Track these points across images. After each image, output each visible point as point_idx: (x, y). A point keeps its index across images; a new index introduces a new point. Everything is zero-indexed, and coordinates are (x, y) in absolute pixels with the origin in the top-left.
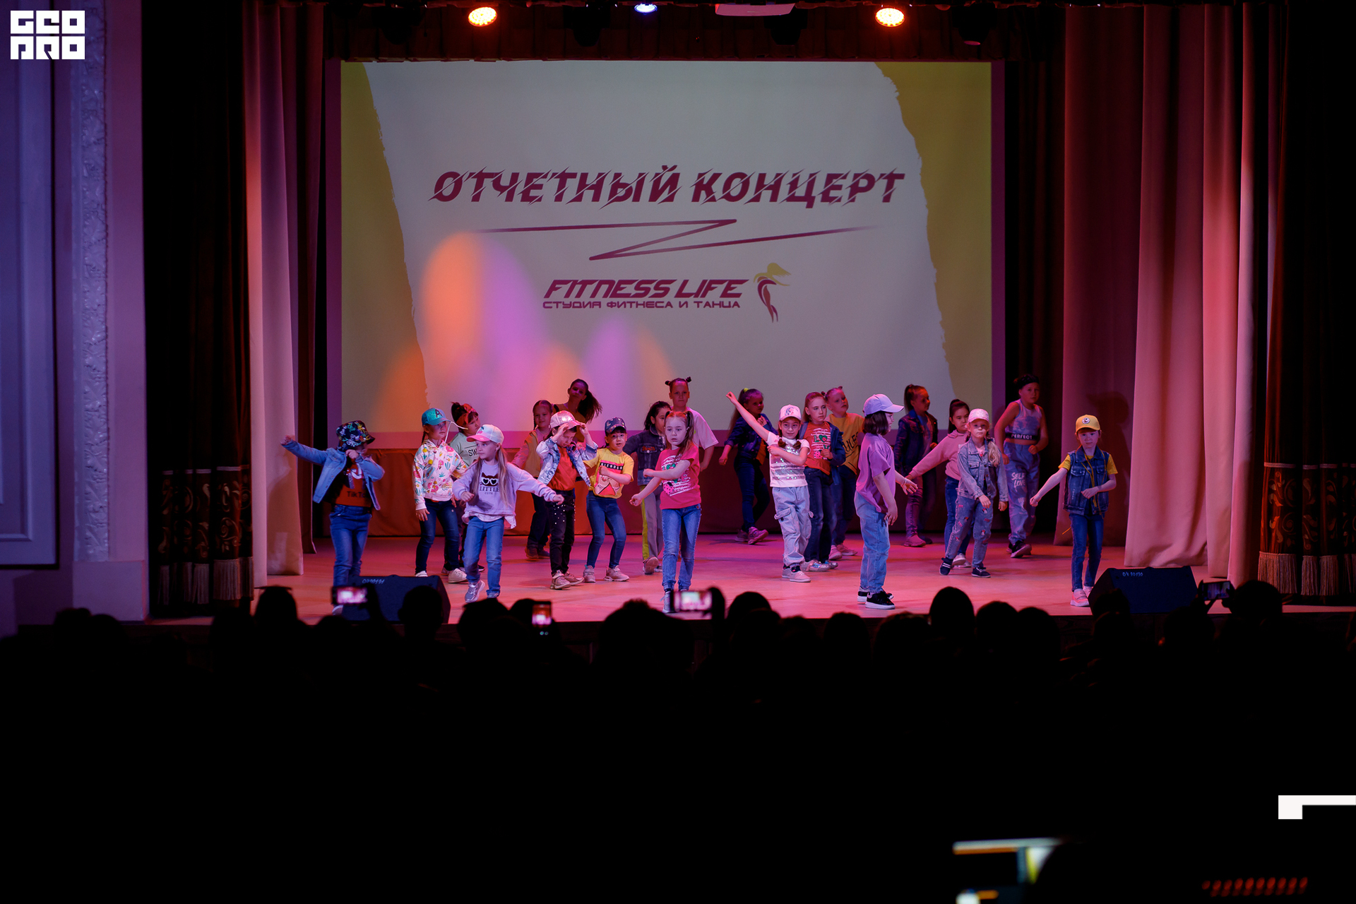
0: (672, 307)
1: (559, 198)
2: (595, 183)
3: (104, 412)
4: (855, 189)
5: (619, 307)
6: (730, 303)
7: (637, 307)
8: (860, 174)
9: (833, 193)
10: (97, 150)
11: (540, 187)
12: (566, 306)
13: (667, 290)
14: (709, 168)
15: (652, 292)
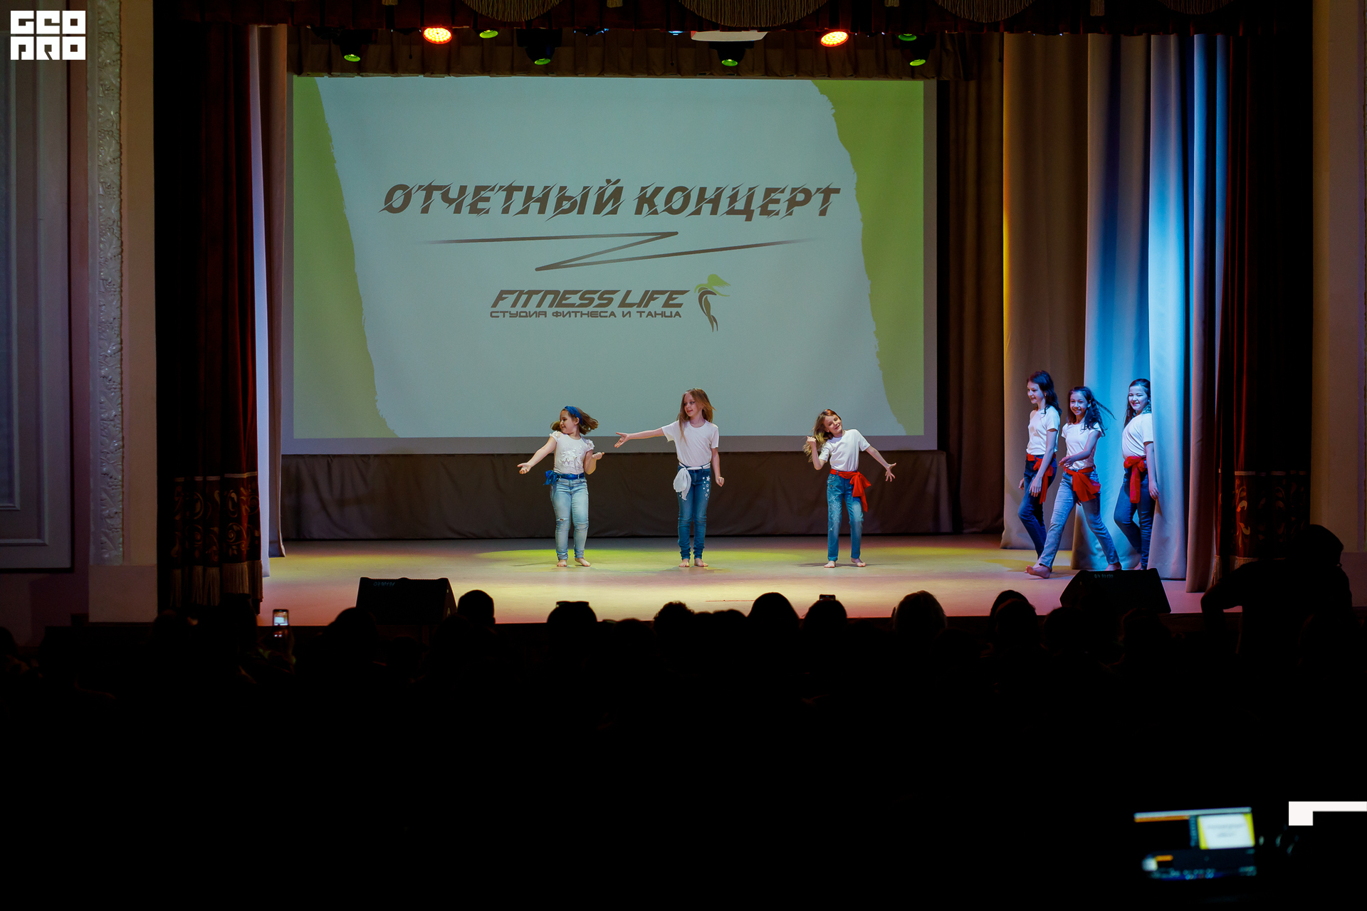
0: (615, 317)
1: (506, 211)
2: (541, 196)
3: (118, 422)
4: (792, 203)
5: (564, 316)
6: (671, 312)
7: (581, 316)
8: (797, 189)
9: (771, 207)
10: (113, 169)
11: (487, 199)
12: (512, 316)
13: (611, 300)
14: (651, 182)
15: (596, 302)
